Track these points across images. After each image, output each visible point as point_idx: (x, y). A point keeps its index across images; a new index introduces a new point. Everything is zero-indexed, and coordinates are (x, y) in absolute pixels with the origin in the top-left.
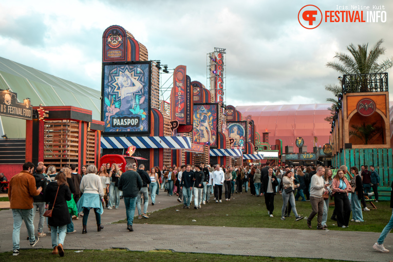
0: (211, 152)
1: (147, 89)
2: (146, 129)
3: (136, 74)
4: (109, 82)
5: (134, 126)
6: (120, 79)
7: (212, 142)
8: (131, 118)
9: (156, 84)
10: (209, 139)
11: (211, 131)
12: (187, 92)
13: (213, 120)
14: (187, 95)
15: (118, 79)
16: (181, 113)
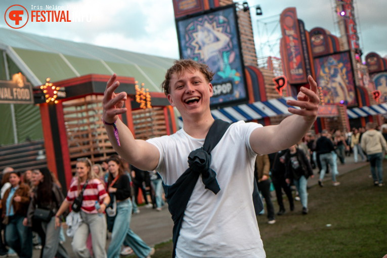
0: (349, 112)
1: (235, 42)
2: (243, 95)
3: (219, 25)
4: (186, 42)
5: (227, 93)
6: (200, 36)
7: (350, 100)
8: (221, 84)
9: (248, 33)
10: (345, 97)
11: (347, 87)
12: (302, 41)
13: (347, 73)
14: (302, 44)
15: (197, 36)
16: (298, 68)
